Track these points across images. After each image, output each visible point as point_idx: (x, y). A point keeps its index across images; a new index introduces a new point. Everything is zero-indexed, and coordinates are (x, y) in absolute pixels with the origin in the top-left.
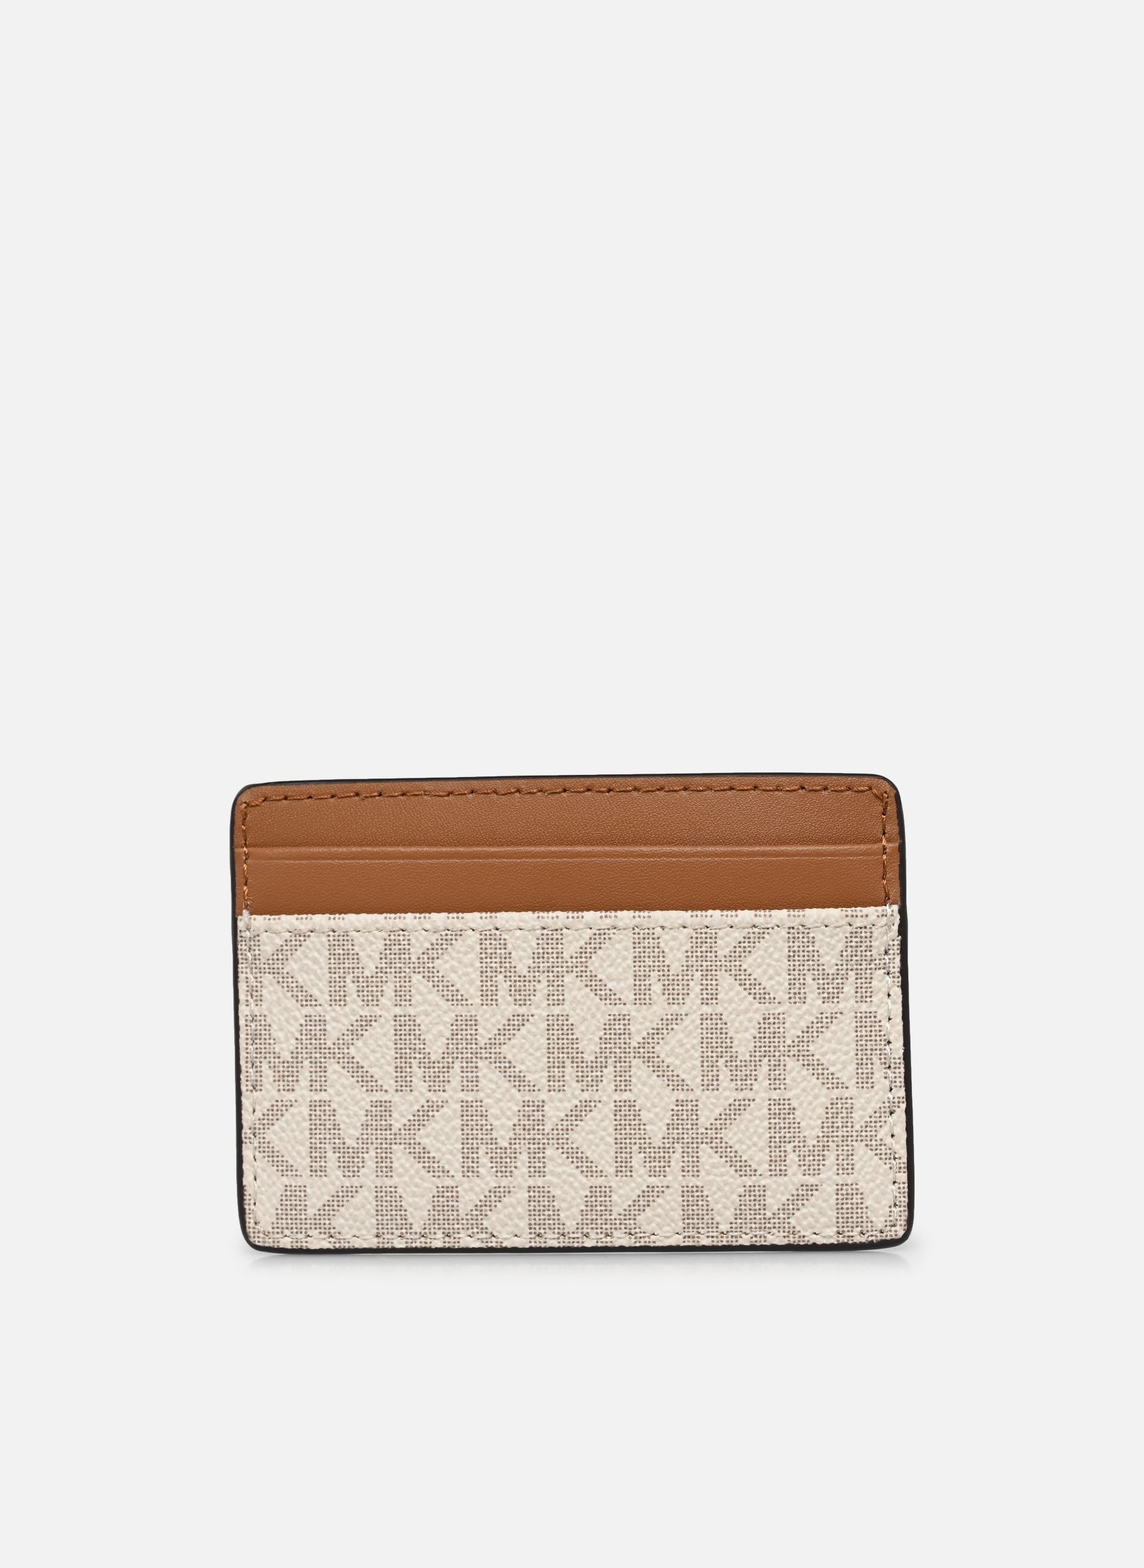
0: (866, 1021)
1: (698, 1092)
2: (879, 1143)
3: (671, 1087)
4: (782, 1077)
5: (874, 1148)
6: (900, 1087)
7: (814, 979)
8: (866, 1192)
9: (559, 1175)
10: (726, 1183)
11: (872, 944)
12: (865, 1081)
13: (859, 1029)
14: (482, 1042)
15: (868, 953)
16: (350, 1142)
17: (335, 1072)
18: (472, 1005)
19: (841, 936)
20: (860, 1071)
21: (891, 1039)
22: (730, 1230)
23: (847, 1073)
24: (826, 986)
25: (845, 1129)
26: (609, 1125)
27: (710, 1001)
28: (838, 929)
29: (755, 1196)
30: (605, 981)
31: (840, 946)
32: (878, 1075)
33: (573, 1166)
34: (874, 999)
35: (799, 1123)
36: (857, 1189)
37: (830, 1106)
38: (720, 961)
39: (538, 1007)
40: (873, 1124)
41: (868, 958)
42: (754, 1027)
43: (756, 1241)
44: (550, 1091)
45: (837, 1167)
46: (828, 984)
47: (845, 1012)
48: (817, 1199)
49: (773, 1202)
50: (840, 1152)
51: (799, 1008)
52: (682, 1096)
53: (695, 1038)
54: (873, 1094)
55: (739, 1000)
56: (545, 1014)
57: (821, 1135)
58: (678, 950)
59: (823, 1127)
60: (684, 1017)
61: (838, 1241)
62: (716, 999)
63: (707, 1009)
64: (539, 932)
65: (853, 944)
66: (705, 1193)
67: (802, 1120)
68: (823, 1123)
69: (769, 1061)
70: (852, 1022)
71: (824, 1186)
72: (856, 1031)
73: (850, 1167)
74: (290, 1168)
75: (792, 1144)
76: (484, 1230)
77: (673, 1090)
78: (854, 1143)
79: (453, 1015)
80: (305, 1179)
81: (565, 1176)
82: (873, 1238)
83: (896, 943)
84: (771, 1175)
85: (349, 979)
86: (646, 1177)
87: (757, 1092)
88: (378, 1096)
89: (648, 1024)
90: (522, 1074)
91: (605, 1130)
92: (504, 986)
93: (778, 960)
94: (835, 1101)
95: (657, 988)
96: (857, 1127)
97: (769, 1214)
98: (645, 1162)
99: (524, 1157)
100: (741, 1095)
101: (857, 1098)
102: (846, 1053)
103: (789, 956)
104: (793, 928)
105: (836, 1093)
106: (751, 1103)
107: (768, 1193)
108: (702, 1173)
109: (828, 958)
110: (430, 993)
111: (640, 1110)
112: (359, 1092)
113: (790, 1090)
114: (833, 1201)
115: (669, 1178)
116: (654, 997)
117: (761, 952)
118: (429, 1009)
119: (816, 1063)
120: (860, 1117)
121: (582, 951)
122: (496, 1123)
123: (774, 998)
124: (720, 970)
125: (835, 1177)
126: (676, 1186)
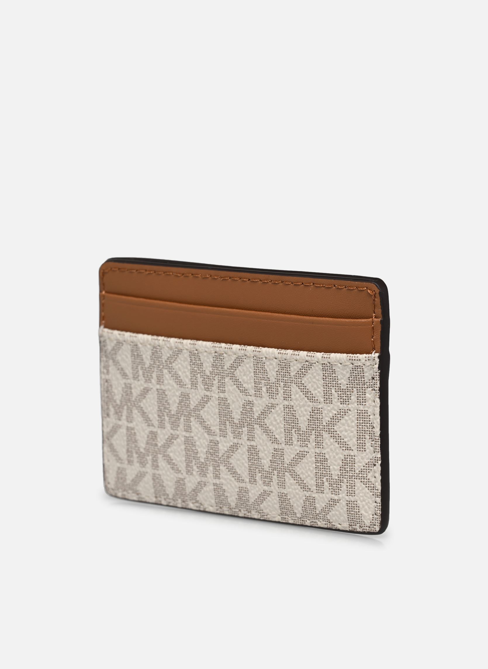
0: (362, 415)
1: (283, 445)
2: (367, 481)
3: (272, 441)
4: (321, 442)
5: (365, 483)
6: (378, 452)
7: (336, 391)
8: (361, 506)
9: (225, 479)
10: (298, 494)
11: (364, 374)
12: (361, 447)
13: (359, 419)
14: (192, 407)
15: (363, 379)
16: (142, 450)
17: (136, 414)
18: (187, 388)
19: (348, 370)
20: (359, 442)
21: (375, 426)
22: (301, 517)
23: (353, 442)
24: (342, 395)
25: (351, 472)
26: (246, 456)
27: (287, 399)
28: (346, 367)
29: (310, 502)
30: (242, 383)
31: (348, 375)
32: (368, 445)
33: (231, 475)
34: (367, 403)
35: (329, 467)
36: (356, 504)
37: (344, 459)
38: (292, 378)
39: (214, 393)
40: (365, 471)
41: (363, 382)
42: (308, 415)
43: (313, 524)
44: (220, 436)
45: (347, 492)
46: (343, 394)
47: (352, 409)
48: (338, 507)
49: (320, 505)
50: (348, 484)
51: (329, 406)
52: (276, 447)
53: (281, 417)
54: (365, 454)
55: (301, 400)
56: (217, 397)
57: (339, 474)
58: (273, 370)
59: (340, 470)
60: (276, 405)
61: (350, 529)
62: (291, 398)
63: (286, 403)
64: (213, 354)
65: (354, 374)
66: (289, 497)
67: (331, 465)
68: (341, 467)
69: (315, 432)
70: (355, 415)
71: (341, 501)
72: (358, 420)
73: (353, 492)
74: (120, 459)
75: (326, 477)
76: (197, 502)
77: (272, 443)
78: (355, 480)
79: (180, 392)
80: (125, 465)
81: (228, 481)
82: (365, 530)
83: (378, 374)
84: (317, 492)
85: (139, 367)
86: (262, 486)
87: (310, 449)
88: (152, 429)
89: (261, 408)
90: (209, 426)
91: (244, 459)
92: (200, 380)
93: (318, 380)
94: (346, 457)
95: (264, 389)
96: (357, 471)
97: (317, 512)
98: (262, 478)
99: (211, 468)
100: (302, 449)
101: (357, 456)
102: (352, 432)
103: (323, 378)
104: (324, 364)
105: (347, 452)
106: (307, 453)
107: (316, 501)
108: (287, 487)
109: (343, 381)
110: (170, 380)
111: (258, 451)
112: (144, 425)
113: (325, 449)
114: (345, 509)
115: (272, 488)
116: (263, 394)
117: (310, 375)
118: (170, 388)
119: (337, 436)
120: (359, 466)
121: (232, 367)
122: (199, 450)
123: (317, 400)
124: (292, 383)
125: (347, 497)
126: (276, 492)
